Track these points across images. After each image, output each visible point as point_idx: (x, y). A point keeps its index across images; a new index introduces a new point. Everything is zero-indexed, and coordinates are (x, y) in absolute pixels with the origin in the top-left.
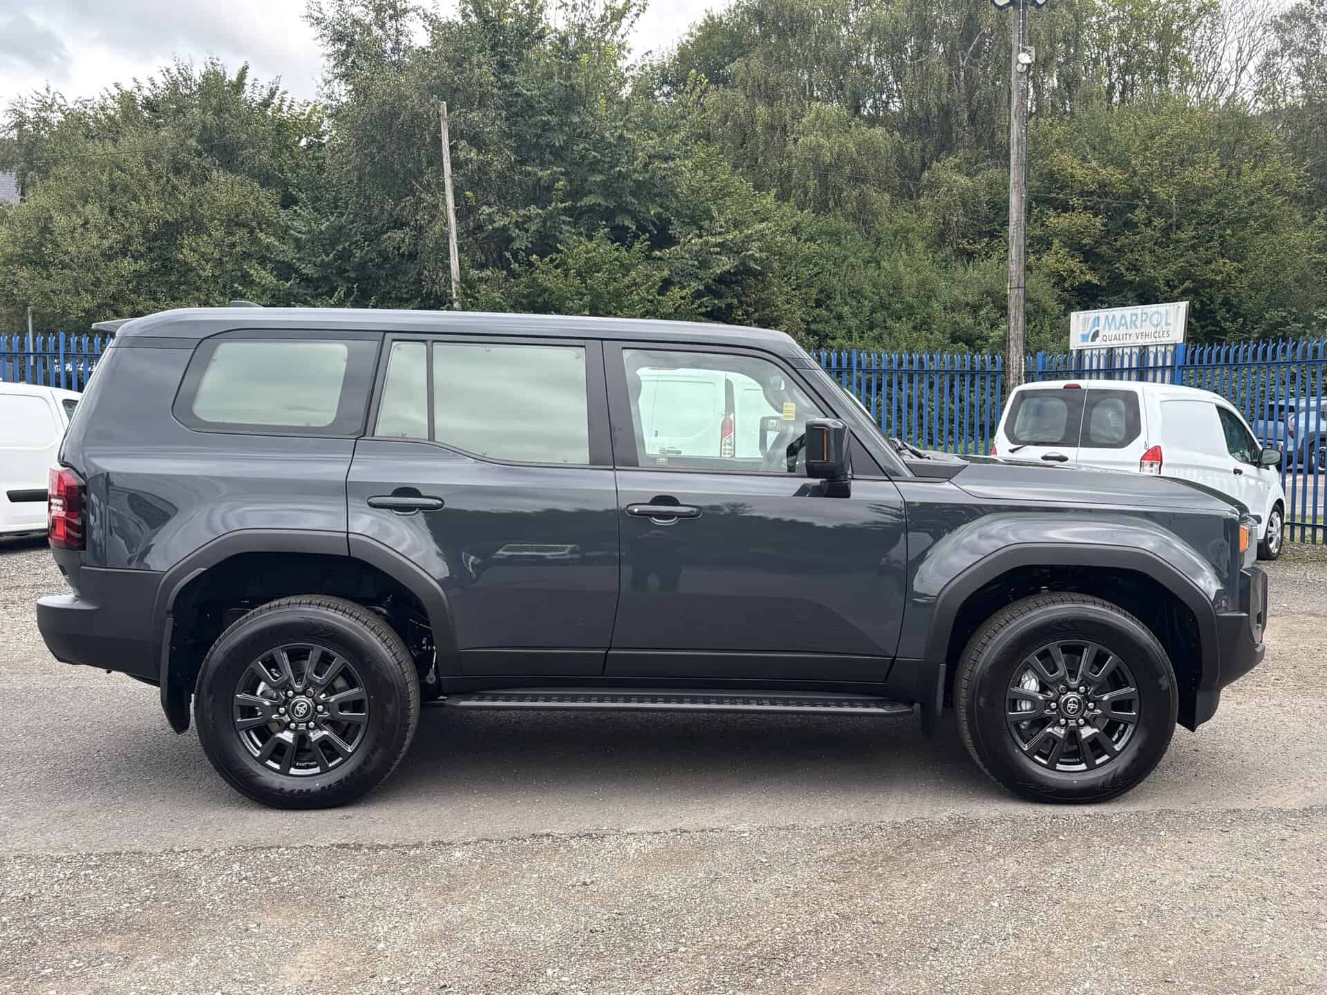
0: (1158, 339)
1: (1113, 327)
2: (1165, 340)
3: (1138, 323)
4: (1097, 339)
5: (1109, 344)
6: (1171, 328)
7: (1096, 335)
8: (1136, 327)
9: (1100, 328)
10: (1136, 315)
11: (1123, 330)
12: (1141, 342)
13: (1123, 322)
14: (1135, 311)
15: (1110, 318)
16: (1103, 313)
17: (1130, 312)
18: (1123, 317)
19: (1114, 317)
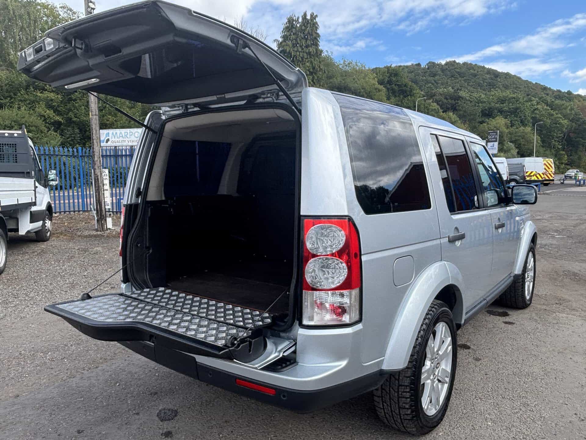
1: (116, 138)
3: (128, 136)
4: (109, 142)
5: (115, 144)
7: (108, 141)
8: (128, 138)
9: (110, 138)
10: (127, 133)
11: (121, 139)
12: (130, 144)
13: (121, 135)
14: (126, 131)
15: (115, 134)
16: (111, 131)
17: (124, 131)
18: (121, 133)
19: (116, 133)
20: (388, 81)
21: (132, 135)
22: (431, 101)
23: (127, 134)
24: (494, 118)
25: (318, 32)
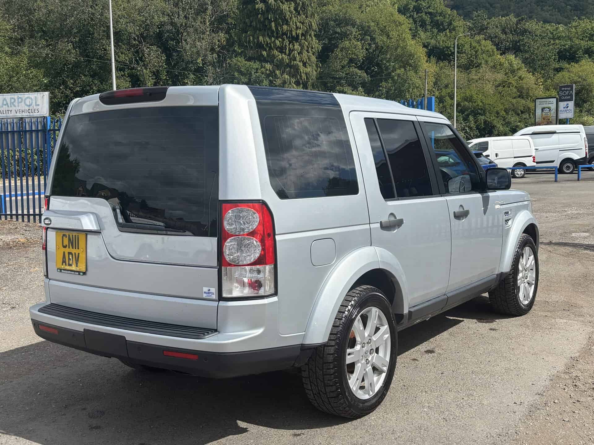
0: (31, 114)
2: (36, 114)
3: (16, 104)
6: (39, 107)
8: (15, 106)
11: (5, 108)
12: (19, 115)
13: (5, 103)
14: (13, 96)
17: (9, 97)
18: (4, 100)
20: (414, 7)
21: (21, 102)
22: (482, 36)
23: (15, 100)
24: (577, 62)
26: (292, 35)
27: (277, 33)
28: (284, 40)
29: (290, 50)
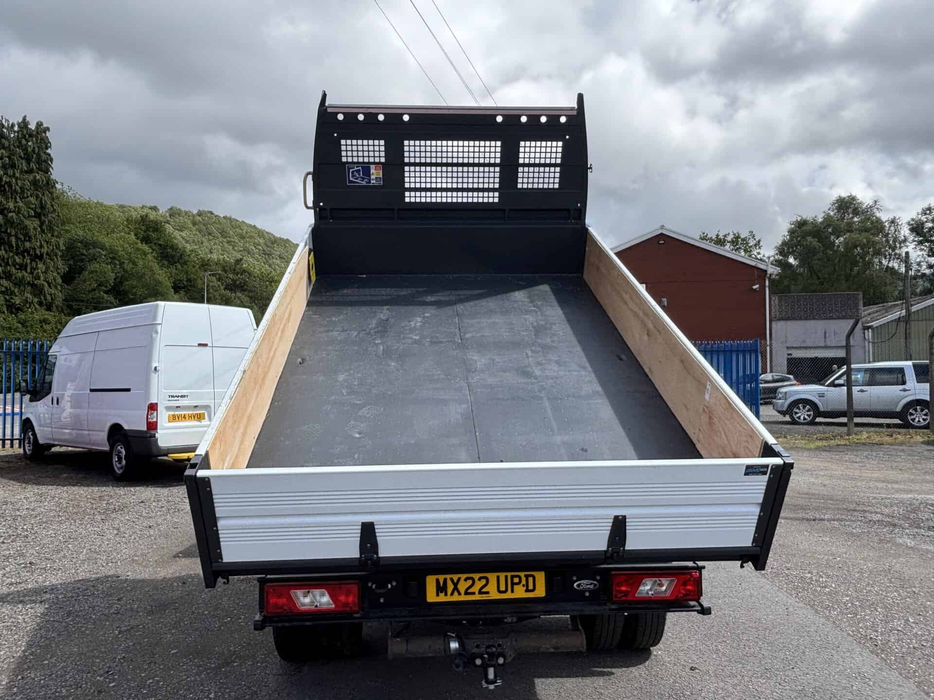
25: (49, 151)
26: (35, 252)
27: (17, 249)
28: (24, 257)
29: (32, 268)
